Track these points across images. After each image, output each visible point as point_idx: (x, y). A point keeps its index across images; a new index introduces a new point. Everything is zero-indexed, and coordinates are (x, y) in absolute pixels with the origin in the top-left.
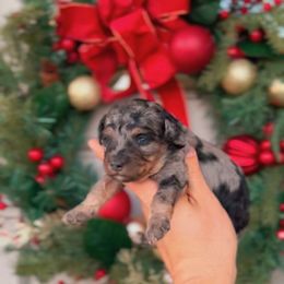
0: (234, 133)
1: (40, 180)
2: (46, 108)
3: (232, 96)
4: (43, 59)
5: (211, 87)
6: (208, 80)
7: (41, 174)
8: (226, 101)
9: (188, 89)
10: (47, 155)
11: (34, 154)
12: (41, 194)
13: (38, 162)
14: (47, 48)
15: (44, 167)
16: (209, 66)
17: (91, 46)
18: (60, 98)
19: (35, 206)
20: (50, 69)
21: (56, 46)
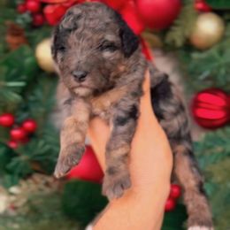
0: (203, 87)
1: (13, 145)
2: (14, 71)
3: (200, 50)
4: (8, 22)
5: (179, 43)
6: (176, 36)
7: (13, 139)
8: (195, 55)
9: (155, 47)
10: (19, 120)
11: (5, 119)
12: (15, 161)
13: (10, 127)
14: (12, 11)
15: (16, 132)
16: (177, 22)
17: (57, 6)
18: (28, 61)
19: (10, 172)
20: (16, 32)
21: (21, 8)
